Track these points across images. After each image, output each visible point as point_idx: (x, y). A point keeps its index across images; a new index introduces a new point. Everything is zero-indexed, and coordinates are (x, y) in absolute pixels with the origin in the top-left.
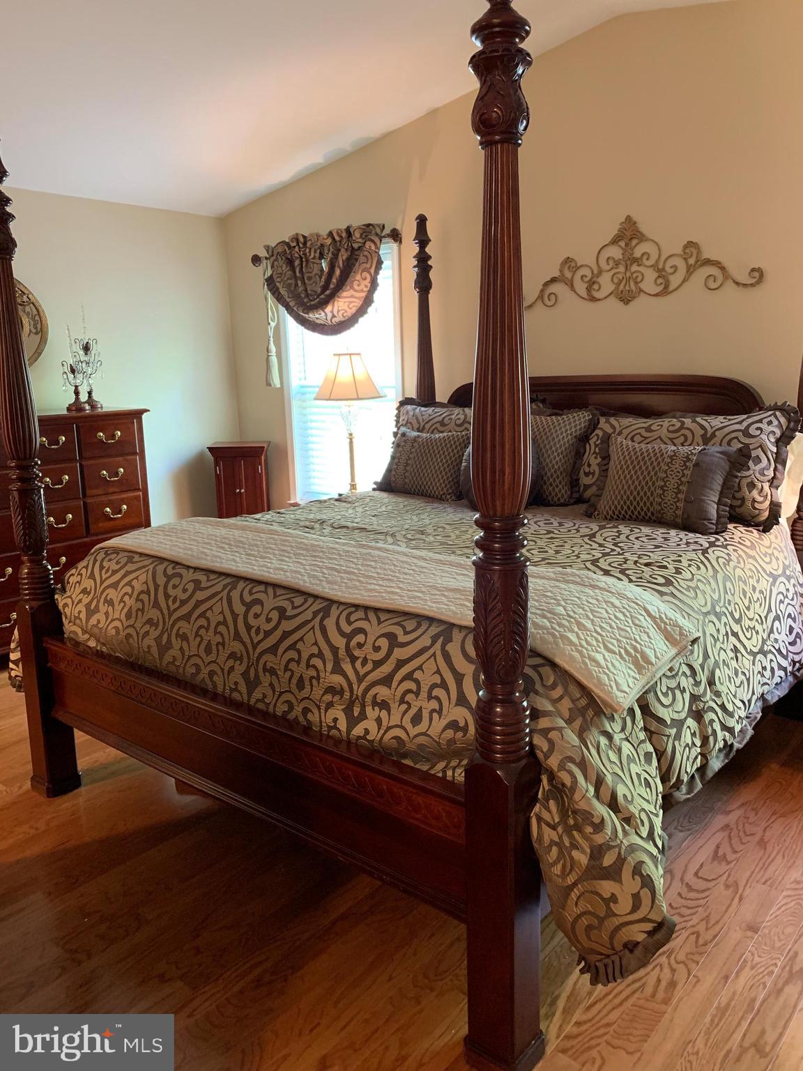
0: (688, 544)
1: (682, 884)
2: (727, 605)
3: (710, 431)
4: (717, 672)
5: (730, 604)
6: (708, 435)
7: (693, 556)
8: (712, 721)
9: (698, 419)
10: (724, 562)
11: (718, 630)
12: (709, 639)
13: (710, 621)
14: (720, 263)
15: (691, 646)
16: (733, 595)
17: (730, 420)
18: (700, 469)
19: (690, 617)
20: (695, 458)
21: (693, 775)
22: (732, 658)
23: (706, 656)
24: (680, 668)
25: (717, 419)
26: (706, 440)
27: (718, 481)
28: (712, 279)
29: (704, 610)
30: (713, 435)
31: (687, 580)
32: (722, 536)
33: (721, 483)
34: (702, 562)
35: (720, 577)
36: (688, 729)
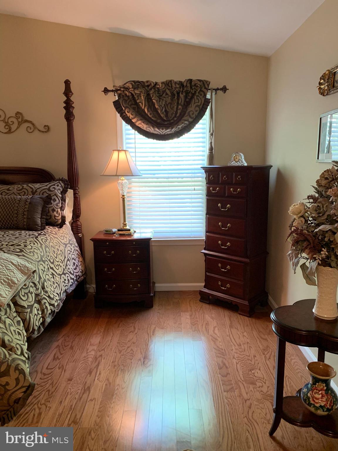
0: (29, 235)
1: (41, 374)
2: (47, 257)
3: (34, 189)
4: (45, 284)
5: (48, 257)
6: (34, 191)
7: (32, 239)
8: (45, 303)
9: (29, 185)
10: (45, 241)
11: (44, 267)
12: (40, 271)
13: (40, 264)
14: (32, 122)
15: (33, 274)
16: (49, 253)
17: (42, 185)
18: (32, 205)
19: (32, 263)
20: (29, 200)
21: (40, 326)
22: (51, 278)
23: (40, 278)
24: (29, 284)
25: (37, 185)
26: (33, 193)
27: (40, 209)
28: (29, 129)
29: (38, 260)
30: (36, 191)
31: (29, 249)
32: (44, 231)
33: (41, 210)
34: (36, 242)
35: (43, 246)
36: (35, 308)
